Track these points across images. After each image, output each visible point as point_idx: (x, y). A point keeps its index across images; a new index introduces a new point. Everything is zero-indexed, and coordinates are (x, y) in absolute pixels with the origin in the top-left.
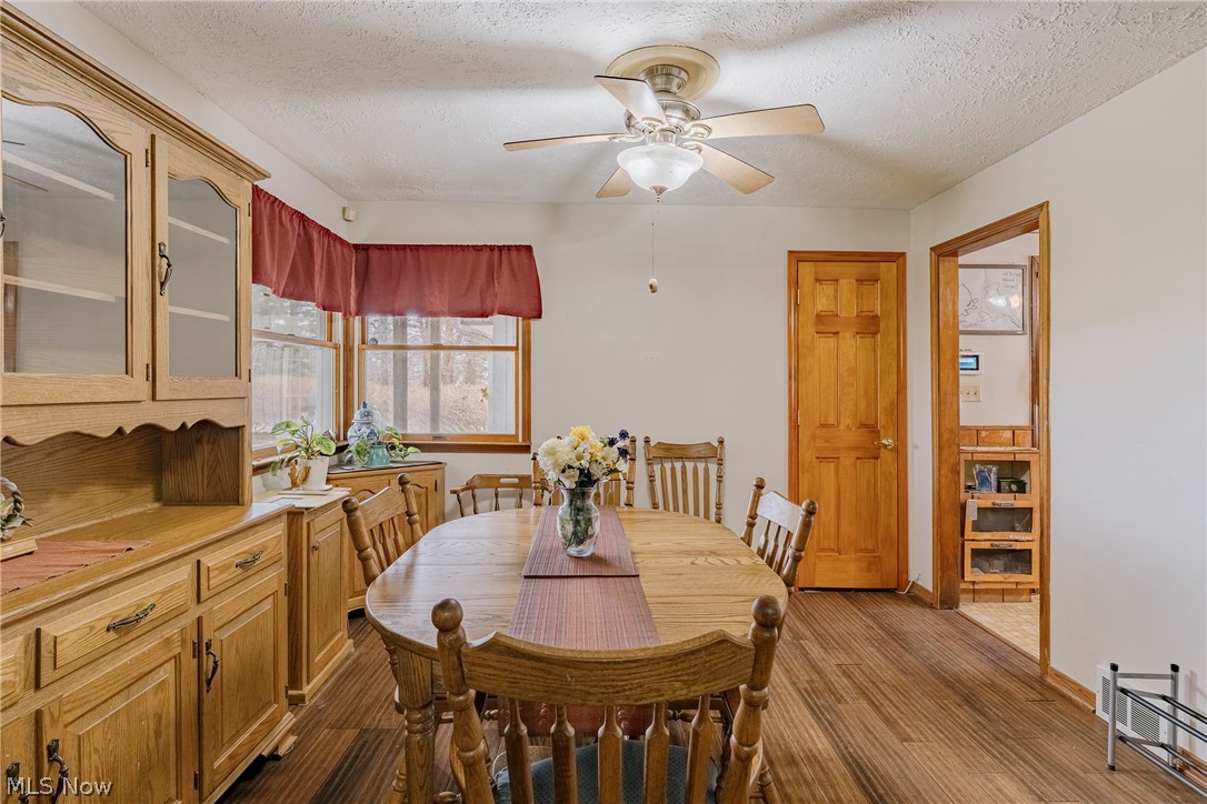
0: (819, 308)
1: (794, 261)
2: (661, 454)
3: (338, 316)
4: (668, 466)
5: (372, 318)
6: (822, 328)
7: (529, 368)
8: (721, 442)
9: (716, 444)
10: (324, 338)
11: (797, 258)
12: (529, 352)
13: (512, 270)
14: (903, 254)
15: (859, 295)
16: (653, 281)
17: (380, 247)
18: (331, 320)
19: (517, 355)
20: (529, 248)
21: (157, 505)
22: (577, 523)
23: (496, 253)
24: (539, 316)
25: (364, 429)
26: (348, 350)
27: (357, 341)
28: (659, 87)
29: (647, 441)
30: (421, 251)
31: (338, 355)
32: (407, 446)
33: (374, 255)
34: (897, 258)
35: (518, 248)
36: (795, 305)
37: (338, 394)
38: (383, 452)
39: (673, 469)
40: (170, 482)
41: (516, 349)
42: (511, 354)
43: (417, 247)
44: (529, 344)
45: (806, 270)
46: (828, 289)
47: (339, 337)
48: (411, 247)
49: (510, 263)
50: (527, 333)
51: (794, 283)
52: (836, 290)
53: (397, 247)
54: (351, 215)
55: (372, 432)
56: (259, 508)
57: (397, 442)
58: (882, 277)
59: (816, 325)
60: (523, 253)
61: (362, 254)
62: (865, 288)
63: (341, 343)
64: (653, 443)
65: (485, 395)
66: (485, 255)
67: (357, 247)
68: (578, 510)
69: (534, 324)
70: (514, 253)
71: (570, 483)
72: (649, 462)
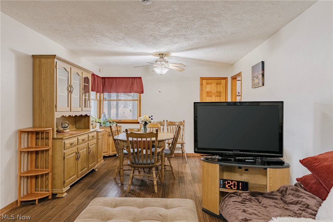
0: (207, 90)
1: (201, 80)
2: (170, 124)
3: (98, 94)
4: (172, 127)
5: (105, 94)
6: (208, 95)
7: (141, 105)
8: (184, 121)
9: (183, 122)
10: (95, 98)
11: (202, 79)
12: (141, 101)
13: (137, 83)
14: (227, 78)
15: (217, 87)
16: (160, 90)
17: (108, 78)
18: (97, 94)
19: (138, 102)
20: (141, 78)
21: (76, 129)
22: (145, 130)
23: (133, 79)
24: (143, 93)
25: (104, 118)
26: (100, 101)
27: (102, 99)
28: (161, 57)
29: (167, 121)
30: (117, 79)
31: (98, 102)
32: (113, 122)
33: (106, 80)
34: (225, 79)
35: (138, 78)
36: (202, 90)
37: (98, 111)
38: (108, 123)
39: (173, 127)
40: (77, 125)
41: (138, 100)
42: (136, 102)
43: (116, 78)
44: (141, 99)
45: (204, 81)
46: (209, 86)
47: (98, 98)
48: (114, 78)
49: (136, 81)
50: (140, 97)
51: (202, 84)
52: (211, 86)
53: (112, 78)
54: (101, 70)
55: (106, 119)
56: (92, 130)
57: (111, 121)
58: (222, 83)
59: (207, 94)
60: (140, 79)
61: (103, 80)
62: (218, 86)
63: (99, 99)
64: (168, 122)
65: (131, 111)
66: (131, 79)
67: (103, 78)
68: (145, 128)
69: (141, 94)
70: (137, 79)
71: (143, 124)
72: (167, 126)
